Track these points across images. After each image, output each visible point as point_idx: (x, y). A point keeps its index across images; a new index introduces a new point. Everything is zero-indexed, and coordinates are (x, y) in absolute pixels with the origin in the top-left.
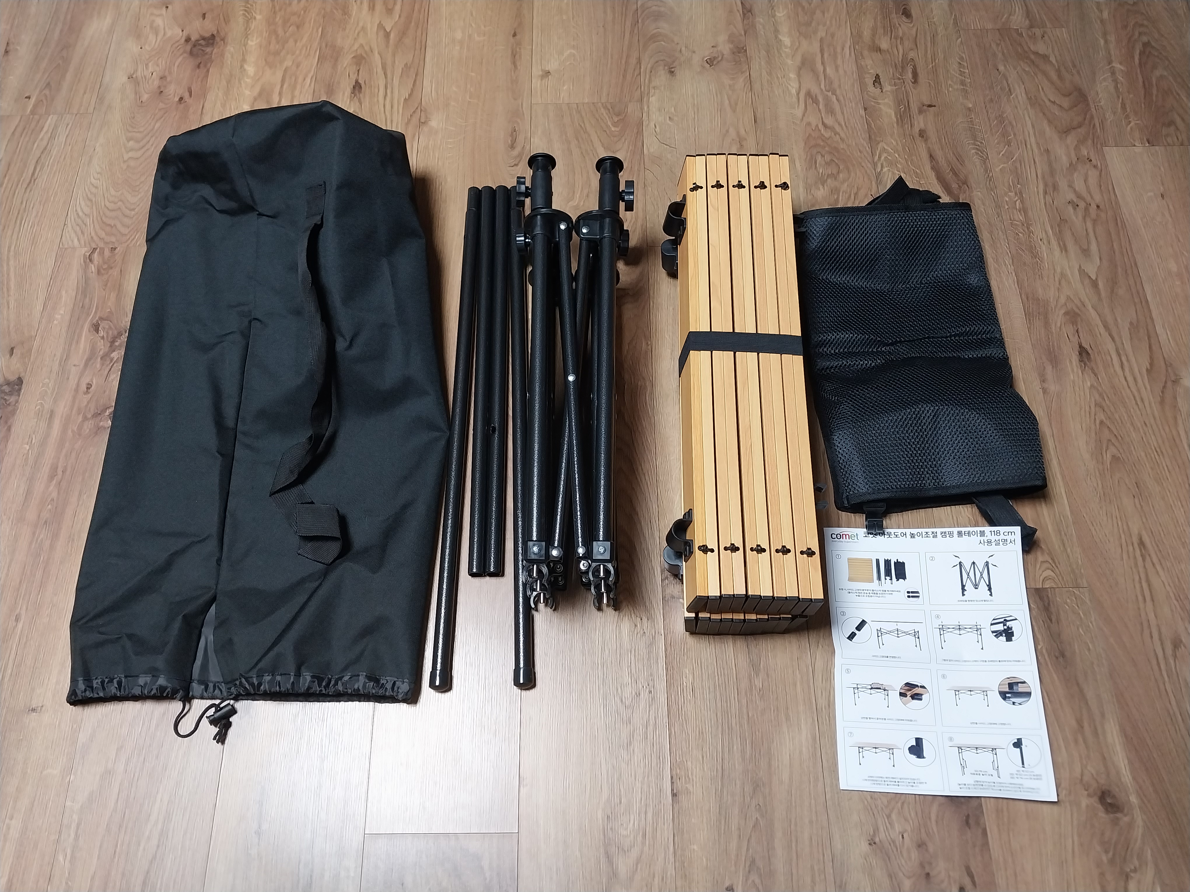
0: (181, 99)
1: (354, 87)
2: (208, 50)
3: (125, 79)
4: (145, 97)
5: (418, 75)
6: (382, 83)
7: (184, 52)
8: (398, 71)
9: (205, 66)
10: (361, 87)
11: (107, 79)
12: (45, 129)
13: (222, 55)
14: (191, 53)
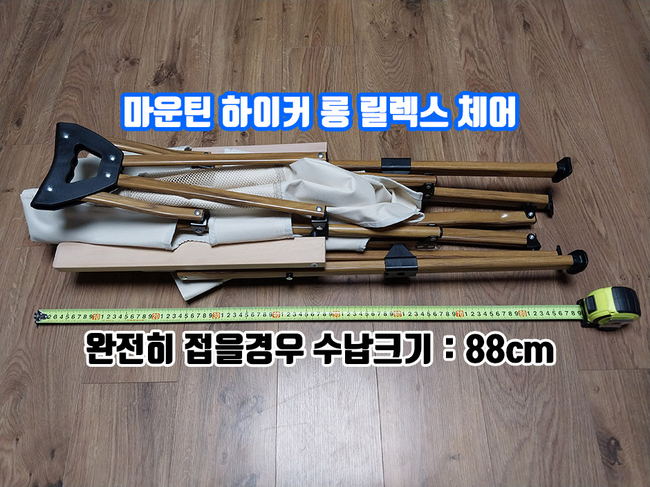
0: (410, 35)
1: (524, 25)
2: (418, 5)
3: (368, 24)
4: (386, 35)
5: (564, 17)
6: (542, 22)
7: (403, 7)
8: (550, 15)
9: (419, 14)
10: (529, 25)
11: (356, 24)
12: (325, 56)
13: (428, 8)
14: (407, 7)
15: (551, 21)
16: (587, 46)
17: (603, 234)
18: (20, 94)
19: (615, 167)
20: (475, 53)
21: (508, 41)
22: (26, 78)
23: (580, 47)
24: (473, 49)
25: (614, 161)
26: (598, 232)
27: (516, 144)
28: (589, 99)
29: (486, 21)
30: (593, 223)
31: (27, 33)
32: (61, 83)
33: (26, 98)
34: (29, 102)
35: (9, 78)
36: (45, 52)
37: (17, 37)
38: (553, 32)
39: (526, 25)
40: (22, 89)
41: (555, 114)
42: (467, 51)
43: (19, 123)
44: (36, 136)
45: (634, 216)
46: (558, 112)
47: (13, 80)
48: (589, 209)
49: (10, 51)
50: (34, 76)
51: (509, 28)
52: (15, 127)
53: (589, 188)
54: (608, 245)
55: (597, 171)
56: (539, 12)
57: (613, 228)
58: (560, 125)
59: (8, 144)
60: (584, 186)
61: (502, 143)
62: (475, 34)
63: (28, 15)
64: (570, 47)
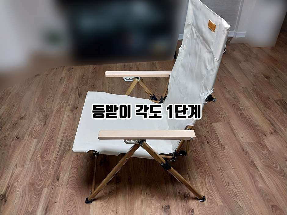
15: (215, 140)
16: (226, 148)
17: (241, 206)
18: (58, 170)
19: (240, 184)
20: (194, 151)
21: (203, 147)
22: (60, 165)
23: (224, 148)
24: (194, 149)
25: (240, 182)
26: (240, 205)
27: (211, 179)
28: (229, 163)
29: (196, 141)
30: (237, 202)
31: (59, 150)
32: (71, 166)
33: (60, 171)
34: (61, 172)
35: (54, 165)
36: (65, 156)
37: (56, 151)
38: (216, 144)
39: (208, 142)
40: (59, 168)
41: (221, 169)
42: (192, 150)
43: (58, 180)
44: (64, 184)
45: (249, 200)
46: (221, 168)
47: (56, 166)
48: (236, 198)
49: (54, 156)
50: (62, 164)
51: (203, 143)
52: (57, 181)
53: (234, 191)
54: (243, 209)
55: (235, 186)
56: (211, 138)
57: (244, 204)
58: (222, 172)
59: (55, 187)
60: (233, 191)
61: (206, 178)
62: (193, 145)
63: (59, 145)
64: (221, 148)
